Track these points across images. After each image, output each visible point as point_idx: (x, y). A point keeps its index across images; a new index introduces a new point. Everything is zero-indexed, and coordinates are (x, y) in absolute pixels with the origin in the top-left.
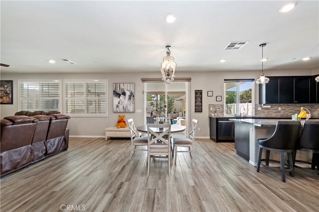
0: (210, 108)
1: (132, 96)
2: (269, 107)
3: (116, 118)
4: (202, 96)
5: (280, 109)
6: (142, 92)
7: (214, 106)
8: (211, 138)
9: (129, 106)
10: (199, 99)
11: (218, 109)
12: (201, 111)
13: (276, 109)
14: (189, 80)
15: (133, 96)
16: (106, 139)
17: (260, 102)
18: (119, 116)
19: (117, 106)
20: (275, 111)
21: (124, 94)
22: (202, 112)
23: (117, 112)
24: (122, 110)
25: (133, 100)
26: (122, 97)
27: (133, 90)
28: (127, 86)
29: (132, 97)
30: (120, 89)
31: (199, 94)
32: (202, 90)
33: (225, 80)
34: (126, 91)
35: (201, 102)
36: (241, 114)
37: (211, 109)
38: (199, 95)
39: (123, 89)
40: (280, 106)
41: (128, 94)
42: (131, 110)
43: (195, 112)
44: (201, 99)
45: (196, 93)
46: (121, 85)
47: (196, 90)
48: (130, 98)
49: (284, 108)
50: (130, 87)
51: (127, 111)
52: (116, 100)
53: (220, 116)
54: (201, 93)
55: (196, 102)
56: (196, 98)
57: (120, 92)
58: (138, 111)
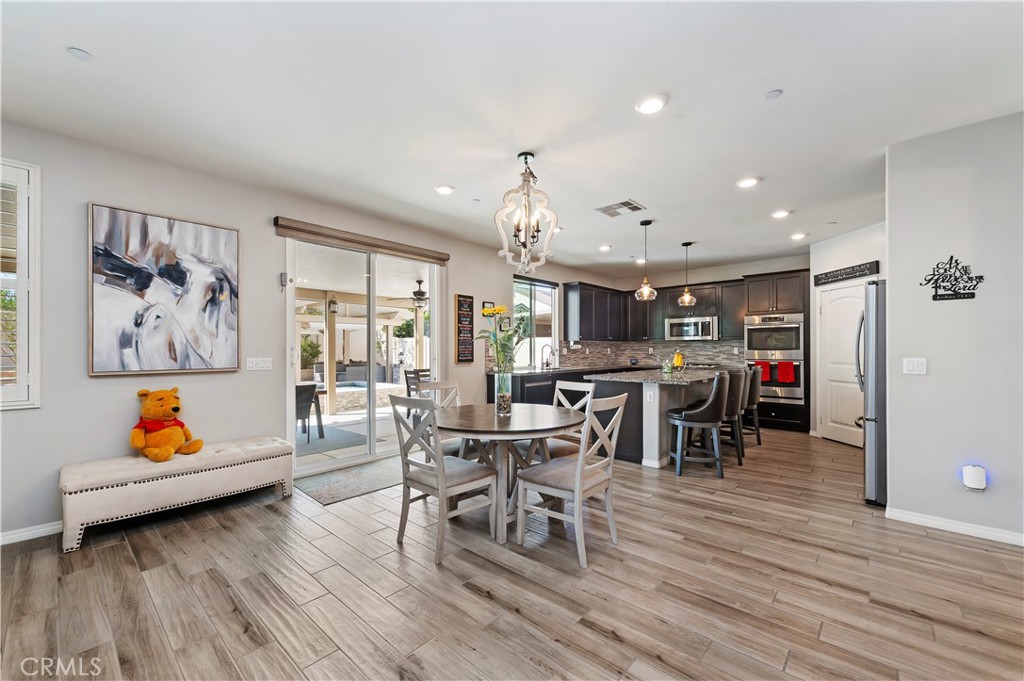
0: (487, 350)
1: (223, 289)
4: (472, 315)
6: (276, 281)
9: (205, 340)
10: (466, 323)
12: (470, 358)
14: (442, 260)
15: (234, 293)
16: (71, 541)
18: (144, 395)
19: (125, 341)
21: (176, 274)
22: (472, 360)
23: (124, 374)
24: (162, 362)
25: (235, 310)
26: (160, 291)
27: (228, 262)
28: (197, 238)
29: (225, 297)
30: (144, 245)
31: (465, 304)
32: (472, 298)
33: (516, 276)
34: (187, 263)
35: (471, 332)
37: (491, 351)
38: (466, 308)
39: (166, 250)
41: (200, 277)
42: (221, 360)
43: (459, 361)
44: (471, 323)
45: (460, 305)
46: (156, 225)
47: (459, 296)
48: (213, 302)
50: (214, 245)
51: (194, 363)
52: (116, 306)
54: (471, 306)
55: (459, 332)
56: (460, 322)
57: (146, 262)
58: (250, 363)
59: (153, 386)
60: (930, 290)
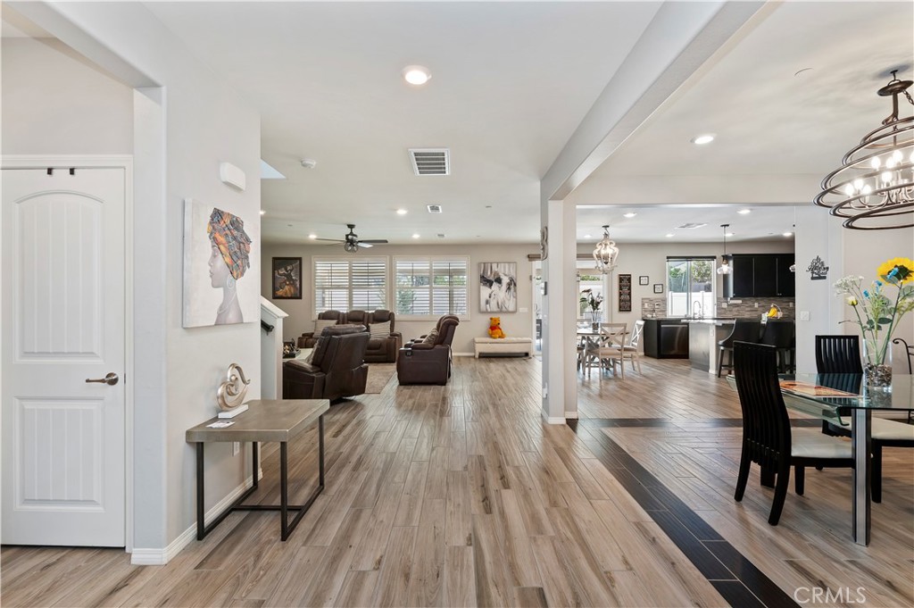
0: (643, 305)
1: (512, 283)
2: (740, 302)
3: (484, 321)
4: (630, 286)
5: (756, 305)
6: (528, 279)
7: (650, 300)
8: (645, 355)
9: (507, 302)
10: (626, 290)
11: (657, 307)
12: (629, 309)
13: (750, 306)
15: (515, 285)
16: (477, 356)
17: (726, 295)
18: (491, 319)
19: (487, 302)
20: (749, 309)
21: (499, 281)
23: (486, 312)
24: (495, 309)
25: (515, 291)
26: (495, 285)
27: (513, 274)
28: (505, 268)
29: (512, 287)
30: (491, 272)
31: (625, 281)
32: (630, 275)
33: (668, 258)
34: (502, 277)
35: (630, 294)
36: (695, 314)
37: (646, 306)
39: (496, 273)
40: (757, 301)
41: (505, 280)
42: (511, 309)
43: (620, 310)
44: (630, 289)
45: (621, 280)
46: (494, 266)
47: (620, 275)
48: (509, 288)
49: (763, 303)
50: (509, 269)
52: (485, 291)
53: (661, 317)
54: (629, 280)
55: (620, 294)
56: (621, 289)
57: (492, 278)
58: (521, 310)
59: (494, 316)
60: (810, 274)
